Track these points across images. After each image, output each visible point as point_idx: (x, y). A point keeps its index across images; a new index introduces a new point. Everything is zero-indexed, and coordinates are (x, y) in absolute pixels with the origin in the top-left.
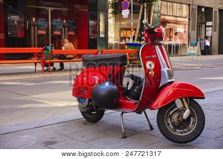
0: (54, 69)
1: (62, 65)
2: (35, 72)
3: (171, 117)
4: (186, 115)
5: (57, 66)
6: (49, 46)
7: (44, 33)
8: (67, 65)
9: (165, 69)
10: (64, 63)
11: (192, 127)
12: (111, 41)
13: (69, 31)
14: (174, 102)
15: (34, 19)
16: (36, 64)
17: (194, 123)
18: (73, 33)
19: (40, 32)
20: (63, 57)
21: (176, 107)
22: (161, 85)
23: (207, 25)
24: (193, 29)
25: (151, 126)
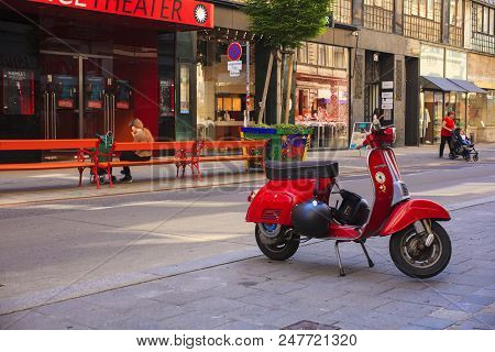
0: (113, 178)
1: (126, 171)
2: (80, 185)
3: (407, 244)
4: (429, 240)
5: (117, 172)
6: (103, 134)
7: (69, 104)
8: (136, 171)
9: (397, 183)
10: (131, 168)
11: (436, 257)
12: (201, 121)
13: (117, 100)
14: (412, 226)
15: (50, 77)
16: (81, 170)
17: (437, 252)
18: (126, 106)
19: (63, 104)
20: (130, 157)
21: (415, 231)
22: (393, 203)
23: (384, 87)
24: (357, 96)
25: (370, 261)
